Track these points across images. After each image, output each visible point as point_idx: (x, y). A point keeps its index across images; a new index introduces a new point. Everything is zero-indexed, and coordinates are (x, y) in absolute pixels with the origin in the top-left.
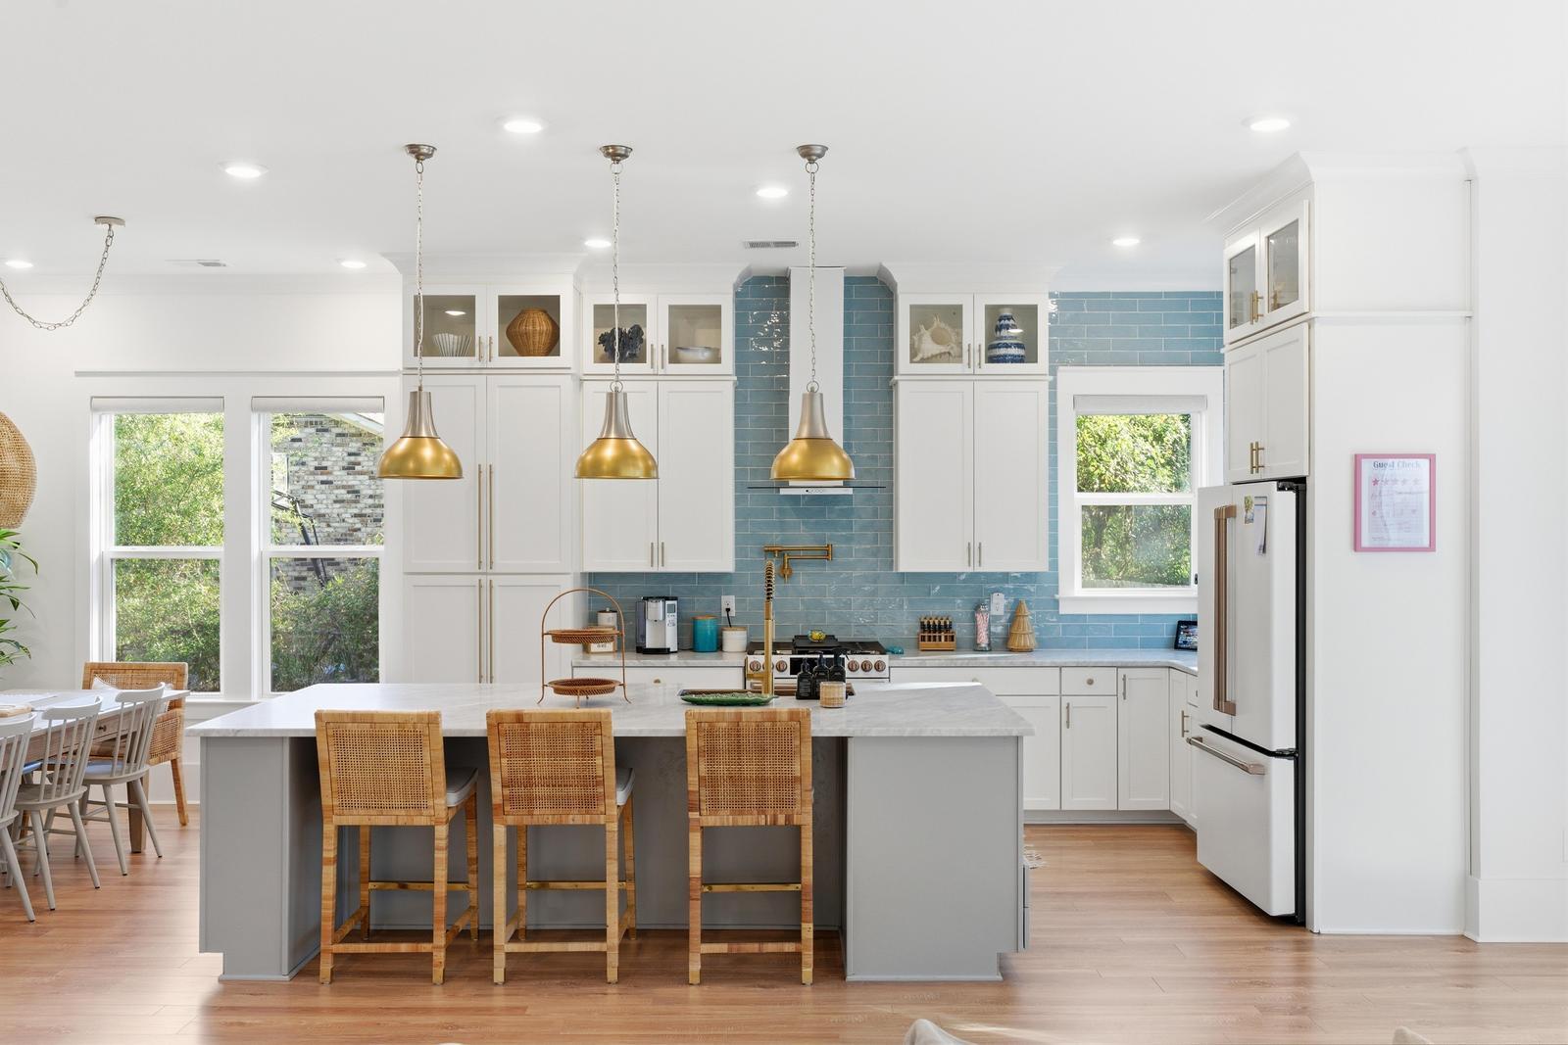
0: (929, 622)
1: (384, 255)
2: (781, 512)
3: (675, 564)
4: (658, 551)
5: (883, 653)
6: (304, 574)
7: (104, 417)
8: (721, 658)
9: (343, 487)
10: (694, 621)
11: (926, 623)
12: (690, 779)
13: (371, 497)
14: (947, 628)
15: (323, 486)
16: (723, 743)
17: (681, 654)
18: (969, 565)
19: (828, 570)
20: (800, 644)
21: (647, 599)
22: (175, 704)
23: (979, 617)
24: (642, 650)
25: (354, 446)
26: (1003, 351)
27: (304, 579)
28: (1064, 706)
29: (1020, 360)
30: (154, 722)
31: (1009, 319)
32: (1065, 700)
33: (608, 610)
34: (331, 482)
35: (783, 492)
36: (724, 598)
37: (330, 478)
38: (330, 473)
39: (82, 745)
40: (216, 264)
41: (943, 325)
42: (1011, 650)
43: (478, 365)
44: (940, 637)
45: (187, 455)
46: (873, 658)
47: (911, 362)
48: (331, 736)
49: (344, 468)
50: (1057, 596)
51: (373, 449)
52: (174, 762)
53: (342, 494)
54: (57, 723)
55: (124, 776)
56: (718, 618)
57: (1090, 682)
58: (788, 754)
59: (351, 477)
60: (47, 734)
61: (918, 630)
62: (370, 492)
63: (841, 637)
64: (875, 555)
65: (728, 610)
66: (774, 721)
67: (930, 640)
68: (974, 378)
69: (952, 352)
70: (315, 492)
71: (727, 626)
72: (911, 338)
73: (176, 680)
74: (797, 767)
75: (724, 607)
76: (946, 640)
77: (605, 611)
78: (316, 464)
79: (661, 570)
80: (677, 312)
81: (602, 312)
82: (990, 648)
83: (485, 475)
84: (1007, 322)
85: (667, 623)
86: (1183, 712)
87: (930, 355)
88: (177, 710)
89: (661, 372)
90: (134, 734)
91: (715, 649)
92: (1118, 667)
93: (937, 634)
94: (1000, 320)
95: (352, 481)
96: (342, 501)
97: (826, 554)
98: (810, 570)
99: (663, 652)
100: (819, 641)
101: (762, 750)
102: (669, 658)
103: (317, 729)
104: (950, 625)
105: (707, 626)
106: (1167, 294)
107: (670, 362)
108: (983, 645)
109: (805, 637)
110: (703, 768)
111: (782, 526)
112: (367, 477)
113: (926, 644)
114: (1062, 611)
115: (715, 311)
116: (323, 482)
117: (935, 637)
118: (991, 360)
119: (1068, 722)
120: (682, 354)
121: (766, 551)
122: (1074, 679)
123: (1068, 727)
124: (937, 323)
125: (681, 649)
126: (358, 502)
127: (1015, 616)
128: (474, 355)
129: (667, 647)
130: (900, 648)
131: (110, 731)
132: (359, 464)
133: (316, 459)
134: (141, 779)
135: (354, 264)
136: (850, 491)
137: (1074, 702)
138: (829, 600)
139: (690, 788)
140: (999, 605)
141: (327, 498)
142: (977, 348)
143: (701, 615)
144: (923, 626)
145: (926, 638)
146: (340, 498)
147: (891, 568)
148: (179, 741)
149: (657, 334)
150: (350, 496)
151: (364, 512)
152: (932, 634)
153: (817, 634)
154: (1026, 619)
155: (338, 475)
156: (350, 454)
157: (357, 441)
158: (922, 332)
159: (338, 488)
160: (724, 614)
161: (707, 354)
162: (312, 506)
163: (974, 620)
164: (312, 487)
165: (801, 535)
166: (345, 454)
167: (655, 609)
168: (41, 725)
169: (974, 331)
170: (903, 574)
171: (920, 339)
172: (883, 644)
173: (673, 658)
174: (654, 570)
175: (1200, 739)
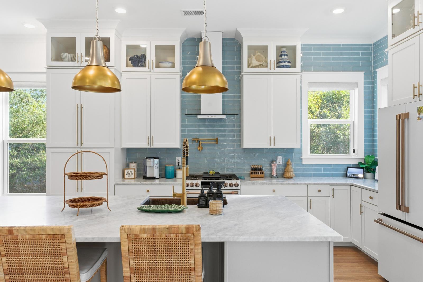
0: (254, 167)
1: (38, 19)
2: (199, 126)
3: (157, 145)
4: (150, 139)
5: (238, 179)
8: (176, 181)
10: (166, 166)
11: (253, 167)
12: (124, 269)
14: (261, 169)
16: (144, 247)
17: (161, 179)
18: (270, 145)
19: (216, 148)
20: (205, 176)
21: (147, 158)
23: (273, 165)
24: (145, 178)
26: (283, 64)
28: (309, 200)
29: (289, 67)
31: (285, 52)
32: (310, 198)
33: (133, 162)
35: (199, 117)
36: (177, 158)
41: (260, 54)
42: (285, 178)
43: (77, 65)
44: (258, 173)
46: (234, 182)
47: (248, 67)
50: (302, 158)
56: (175, 165)
57: (320, 191)
58: (186, 254)
61: (250, 170)
63: (221, 173)
64: (233, 142)
65: (179, 162)
66: (177, 234)
67: (254, 174)
68: (272, 73)
69: (264, 65)
71: (178, 169)
72: (248, 59)
74: (192, 262)
75: (177, 161)
76: (260, 174)
77: (132, 163)
79: (152, 147)
80: (158, 48)
81: (129, 48)
82: (277, 177)
83: (79, 109)
84: (284, 53)
85: (155, 167)
86: (360, 204)
87: (255, 65)
89: (152, 71)
91: (173, 177)
92: (330, 185)
93: (257, 172)
94: (281, 53)
97: (216, 141)
98: (209, 148)
99: (154, 178)
100: (213, 175)
101: (169, 252)
102: (155, 181)
104: (262, 168)
105: (170, 168)
106: (343, 45)
107: (155, 67)
108: (275, 176)
109: (207, 173)
110: (132, 261)
111: (199, 131)
113: (253, 175)
114: (304, 163)
115: (172, 48)
117: (256, 172)
118: (278, 67)
119: (311, 207)
120: (161, 64)
121: (193, 140)
122: (313, 190)
123: (311, 209)
124: (258, 53)
125: (160, 177)
127: (286, 165)
128: (75, 61)
129: (155, 176)
130: (243, 177)
136: (224, 116)
137: (313, 199)
138: (217, 159)
139: (125, 275)
140: (280, 161)
142: (273, 62)
143: (167, 165)
144: (252, 168)
145: (253, 173)
147: (240, 146)
149: (151, 57)
152: (255, 172)
153: (212, 172)
154: (291, 166)
158: (252, 57)
160: (177, 164)
161: (170, 64)
163: (271, 166)
165: (206, 134)
167: (150, 162)
169: (272, 56)
170: (244, 149)
171: (251, 60)
172: (237, 175)
173: (157, 181)
174: (149, 147)
175: (381, 220)
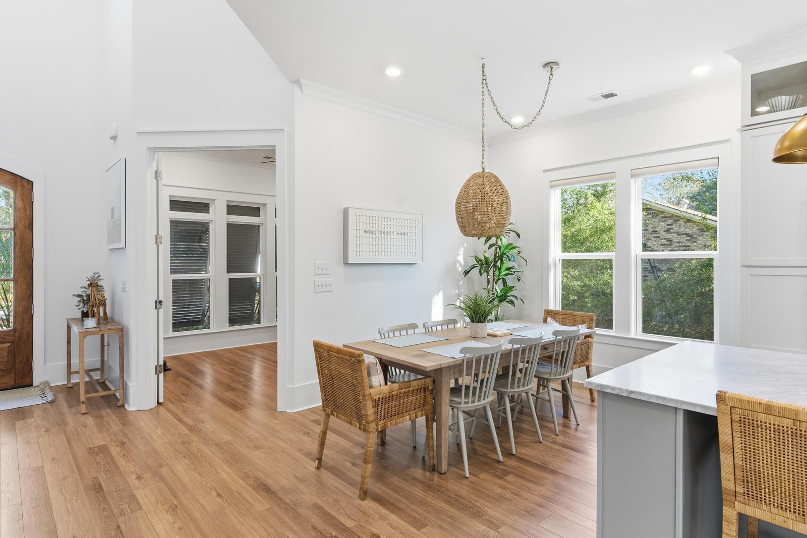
1: (726, 52)
6: (647, 274)
7: (556, 190)
9: (665, 239)
13: (678, 242)
15: (656, 239)
22: (588, 336)
25: (670, 222)
27: (647, 276)
30: (575, 345)
34: (659, 237)
37: (659, 235)
38: (659, 233)
39: (532, 358)
40: (612, 95)
45: (599, 224)
48: (736, 422)
49: (665, 231)
51: (678, 222)
52: (588, 367)
53: (664, 241)
54: (516, 346)
55: (557, 377)
59: (668, 235)
60: (511, 351)
62: (677, 241)
70: (651, 241)
73: (589, 323)
78: (652, 230)
88: (589, 339)
90: (563, 353)
95: (669, 236)
96: (664, 245)
103: (718, 409)
112: (676, 234)
116: (655, 237)
126: (672, 245)
131: (550, 350)
132: (672, 229)
133: (652, 228)
134: (568, 379)
135: (701, 71)
141: (657, 244)
146: (663, 243)
148: (590, 356)
150: (668, 242)
151: (674, 249)
155: (663, 234)
156: (668, 225)
157: (671, 220)
159: (662, 239)
162: (650, 247)
164: (651, 239)
166: (665, 225)
168: (507, 346)
